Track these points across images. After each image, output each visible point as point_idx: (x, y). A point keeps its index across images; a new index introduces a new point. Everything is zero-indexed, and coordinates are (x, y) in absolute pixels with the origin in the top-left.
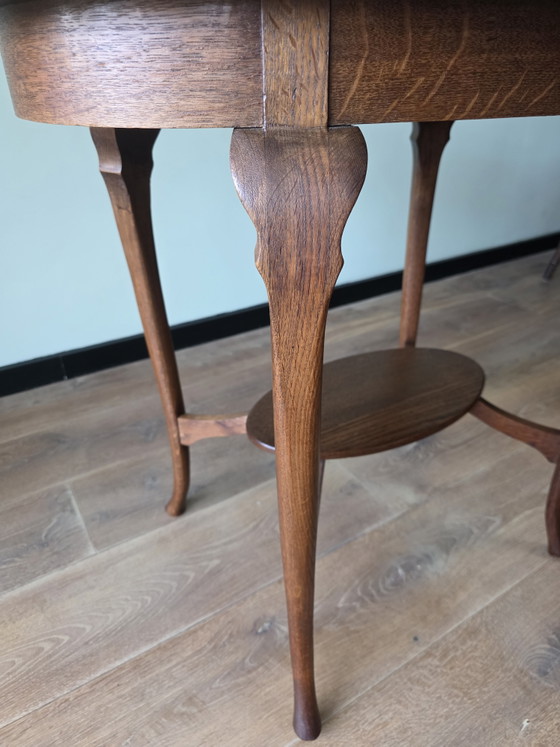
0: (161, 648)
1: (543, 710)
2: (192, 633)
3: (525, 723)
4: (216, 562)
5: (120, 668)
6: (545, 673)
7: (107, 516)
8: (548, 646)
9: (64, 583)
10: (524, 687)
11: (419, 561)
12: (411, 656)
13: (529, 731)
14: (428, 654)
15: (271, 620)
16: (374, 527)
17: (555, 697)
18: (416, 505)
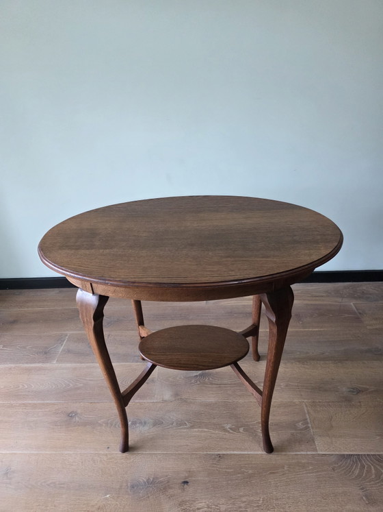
0: (43, 404)
1: (118, 497)
2: (54, 404)
3: (108, 496)
4: (82, 385)
5: (30, 404)
6: (133, 487)
7: (69, 351)
8: (145, 480)
9: (40, 369)
10: (121, 486)
11: (141, 423)
12: (101, 452)
13: (106, 499)
14: (106, 455)
15: (76, 414)
16: (141, 401)
17: (127, 496)
18: (166, 401)
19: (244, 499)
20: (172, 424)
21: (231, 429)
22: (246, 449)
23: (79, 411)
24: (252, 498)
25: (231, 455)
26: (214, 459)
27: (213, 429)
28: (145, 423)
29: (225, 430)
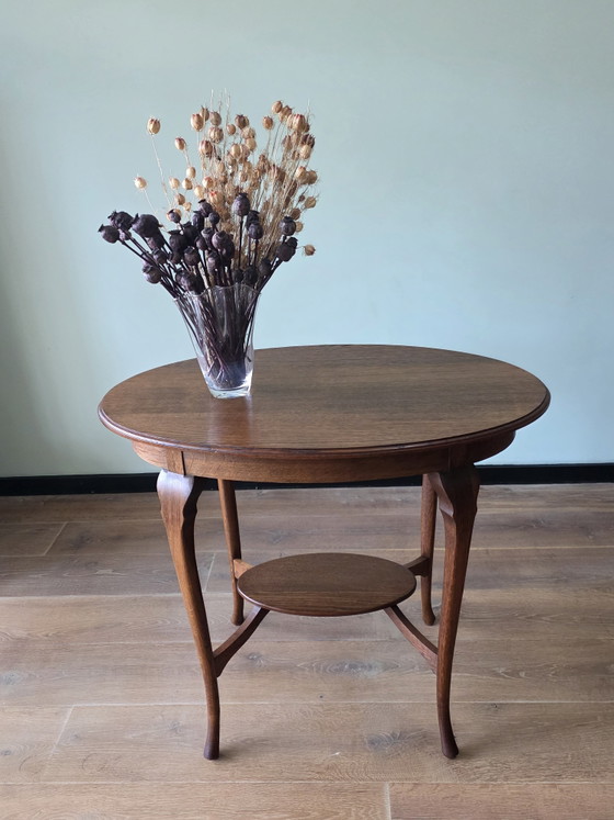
3: (337, 754)
6: (373, 744)
7: (223, 577)
8: (389, 735)
10: (354, 742)
11: (364, 667)
12: (312, 702)
13: (336, 757)
14: (321, 705)
15: (259, 656)
16: (357, 640)
17: (366, 754)
18: (395, 639)
19: (544, 756)
20: (413, 668)
21: (506, 673)
22: (534, 698)
23: (263, 653)
24: (554, 755)
25: (513, 704)
26: (488, 709)
27: (478, 673)
28: (371, 667)
29: (497, 675)
